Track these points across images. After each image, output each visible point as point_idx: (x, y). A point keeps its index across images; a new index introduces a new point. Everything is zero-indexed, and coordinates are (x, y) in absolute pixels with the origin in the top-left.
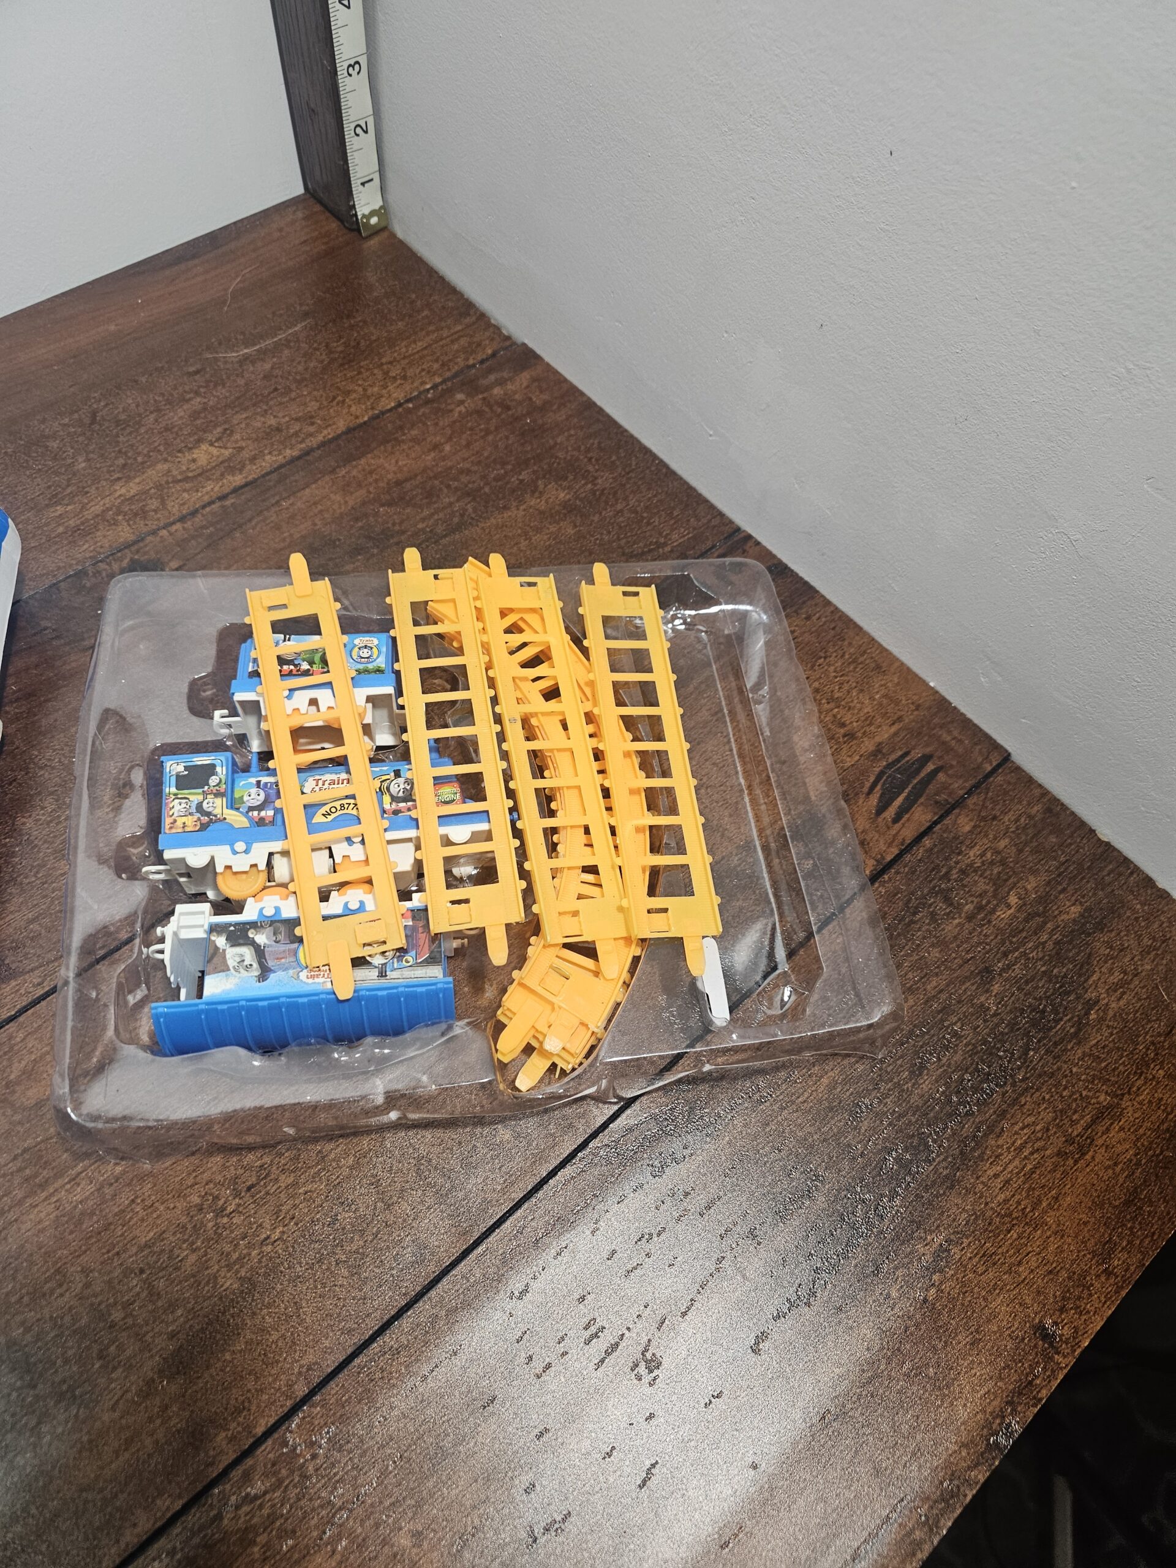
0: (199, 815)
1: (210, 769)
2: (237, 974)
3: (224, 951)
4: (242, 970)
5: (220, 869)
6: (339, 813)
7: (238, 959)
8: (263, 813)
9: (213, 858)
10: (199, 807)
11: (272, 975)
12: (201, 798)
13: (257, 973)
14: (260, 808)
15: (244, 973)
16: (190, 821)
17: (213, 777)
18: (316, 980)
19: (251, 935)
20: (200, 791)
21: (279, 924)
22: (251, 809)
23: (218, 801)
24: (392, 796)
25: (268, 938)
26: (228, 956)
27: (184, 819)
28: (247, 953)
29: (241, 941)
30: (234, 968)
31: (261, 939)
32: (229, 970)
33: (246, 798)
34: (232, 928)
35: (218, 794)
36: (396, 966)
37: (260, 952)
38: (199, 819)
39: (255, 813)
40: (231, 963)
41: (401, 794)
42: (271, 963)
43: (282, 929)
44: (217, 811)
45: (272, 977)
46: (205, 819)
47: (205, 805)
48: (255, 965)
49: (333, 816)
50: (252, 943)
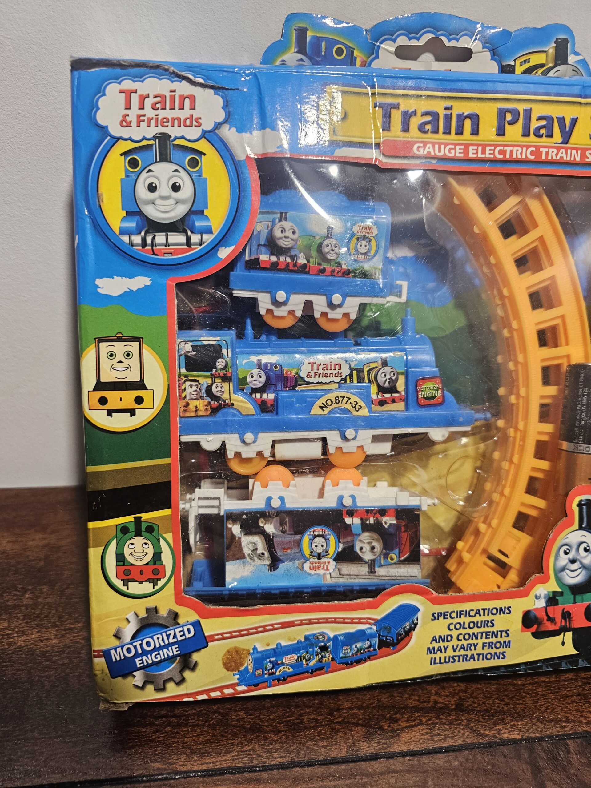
0: (208, 399)
1: (216, 351)
2: (252, 562)
3: (240, 538)
4: (256, 559)
5: (230, 454)
6: (334, 406)
7: (252, 548)
8: (265, 396)
9: (224, 444)
10: (209, 390)
11: (281, 565)
12: (209, 381)
13: (268, 562)
14: (261, 390)
15: (258, 562)
16: (201, 404)
17: (220, 360)
18: (318, 572)
19: (261, 525)
20: (208, 373)
21: (285, 515)
22: (254, 390)
23: (226, 385)
24: (378, 385)
25: (275, 528)
26: (243, 544)
27: (195, 403)
28: (258, 540)
29: (254, 530)
30: (249, 555)
31: (270, 528)
32: (245, 558)
33: (249, 379)
34: (245, 517)
35: (226, 379)
36: (382, 562)
37: (269, 541)
38: (209, 403)
39: (258, 396)
40: (247, 551)
41: (387, 385)
42: (279, 553)
43: (287, 519)
44: (225, 396)
45: (282, 567)
46: (215, 404)
47: (214, 389)
48: (267, 554)
49: (329, 409)
50: (262, 532)
